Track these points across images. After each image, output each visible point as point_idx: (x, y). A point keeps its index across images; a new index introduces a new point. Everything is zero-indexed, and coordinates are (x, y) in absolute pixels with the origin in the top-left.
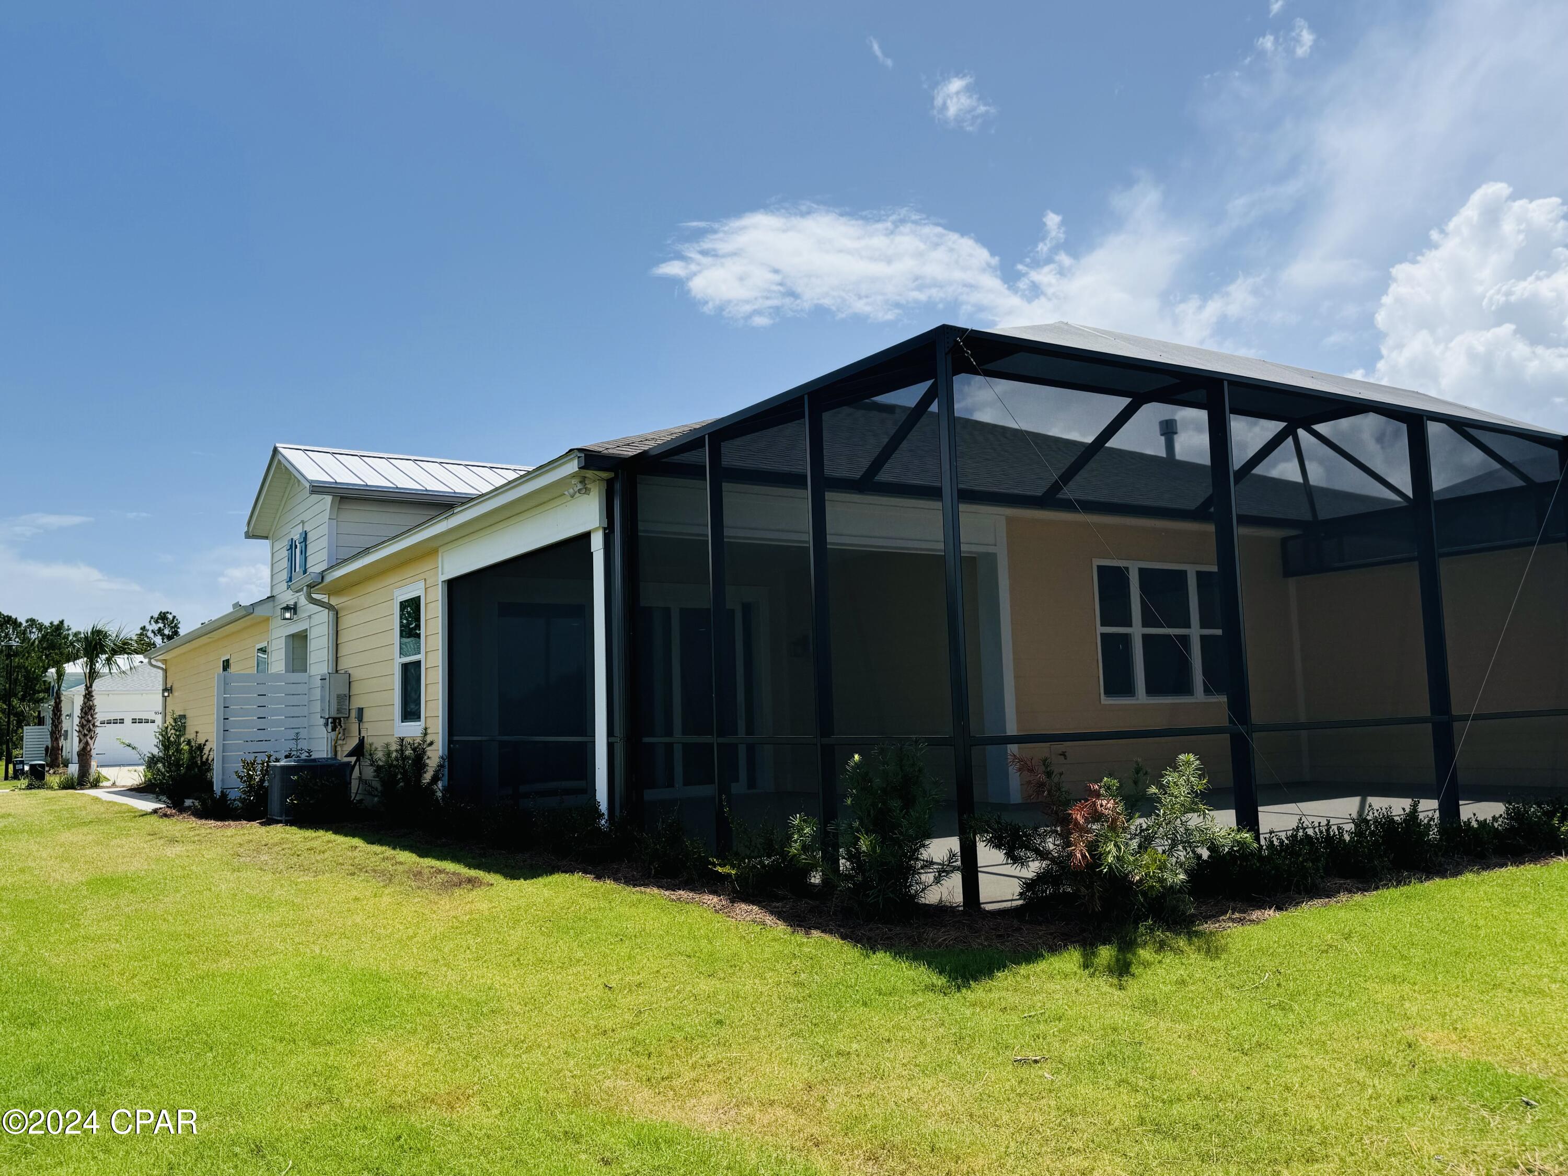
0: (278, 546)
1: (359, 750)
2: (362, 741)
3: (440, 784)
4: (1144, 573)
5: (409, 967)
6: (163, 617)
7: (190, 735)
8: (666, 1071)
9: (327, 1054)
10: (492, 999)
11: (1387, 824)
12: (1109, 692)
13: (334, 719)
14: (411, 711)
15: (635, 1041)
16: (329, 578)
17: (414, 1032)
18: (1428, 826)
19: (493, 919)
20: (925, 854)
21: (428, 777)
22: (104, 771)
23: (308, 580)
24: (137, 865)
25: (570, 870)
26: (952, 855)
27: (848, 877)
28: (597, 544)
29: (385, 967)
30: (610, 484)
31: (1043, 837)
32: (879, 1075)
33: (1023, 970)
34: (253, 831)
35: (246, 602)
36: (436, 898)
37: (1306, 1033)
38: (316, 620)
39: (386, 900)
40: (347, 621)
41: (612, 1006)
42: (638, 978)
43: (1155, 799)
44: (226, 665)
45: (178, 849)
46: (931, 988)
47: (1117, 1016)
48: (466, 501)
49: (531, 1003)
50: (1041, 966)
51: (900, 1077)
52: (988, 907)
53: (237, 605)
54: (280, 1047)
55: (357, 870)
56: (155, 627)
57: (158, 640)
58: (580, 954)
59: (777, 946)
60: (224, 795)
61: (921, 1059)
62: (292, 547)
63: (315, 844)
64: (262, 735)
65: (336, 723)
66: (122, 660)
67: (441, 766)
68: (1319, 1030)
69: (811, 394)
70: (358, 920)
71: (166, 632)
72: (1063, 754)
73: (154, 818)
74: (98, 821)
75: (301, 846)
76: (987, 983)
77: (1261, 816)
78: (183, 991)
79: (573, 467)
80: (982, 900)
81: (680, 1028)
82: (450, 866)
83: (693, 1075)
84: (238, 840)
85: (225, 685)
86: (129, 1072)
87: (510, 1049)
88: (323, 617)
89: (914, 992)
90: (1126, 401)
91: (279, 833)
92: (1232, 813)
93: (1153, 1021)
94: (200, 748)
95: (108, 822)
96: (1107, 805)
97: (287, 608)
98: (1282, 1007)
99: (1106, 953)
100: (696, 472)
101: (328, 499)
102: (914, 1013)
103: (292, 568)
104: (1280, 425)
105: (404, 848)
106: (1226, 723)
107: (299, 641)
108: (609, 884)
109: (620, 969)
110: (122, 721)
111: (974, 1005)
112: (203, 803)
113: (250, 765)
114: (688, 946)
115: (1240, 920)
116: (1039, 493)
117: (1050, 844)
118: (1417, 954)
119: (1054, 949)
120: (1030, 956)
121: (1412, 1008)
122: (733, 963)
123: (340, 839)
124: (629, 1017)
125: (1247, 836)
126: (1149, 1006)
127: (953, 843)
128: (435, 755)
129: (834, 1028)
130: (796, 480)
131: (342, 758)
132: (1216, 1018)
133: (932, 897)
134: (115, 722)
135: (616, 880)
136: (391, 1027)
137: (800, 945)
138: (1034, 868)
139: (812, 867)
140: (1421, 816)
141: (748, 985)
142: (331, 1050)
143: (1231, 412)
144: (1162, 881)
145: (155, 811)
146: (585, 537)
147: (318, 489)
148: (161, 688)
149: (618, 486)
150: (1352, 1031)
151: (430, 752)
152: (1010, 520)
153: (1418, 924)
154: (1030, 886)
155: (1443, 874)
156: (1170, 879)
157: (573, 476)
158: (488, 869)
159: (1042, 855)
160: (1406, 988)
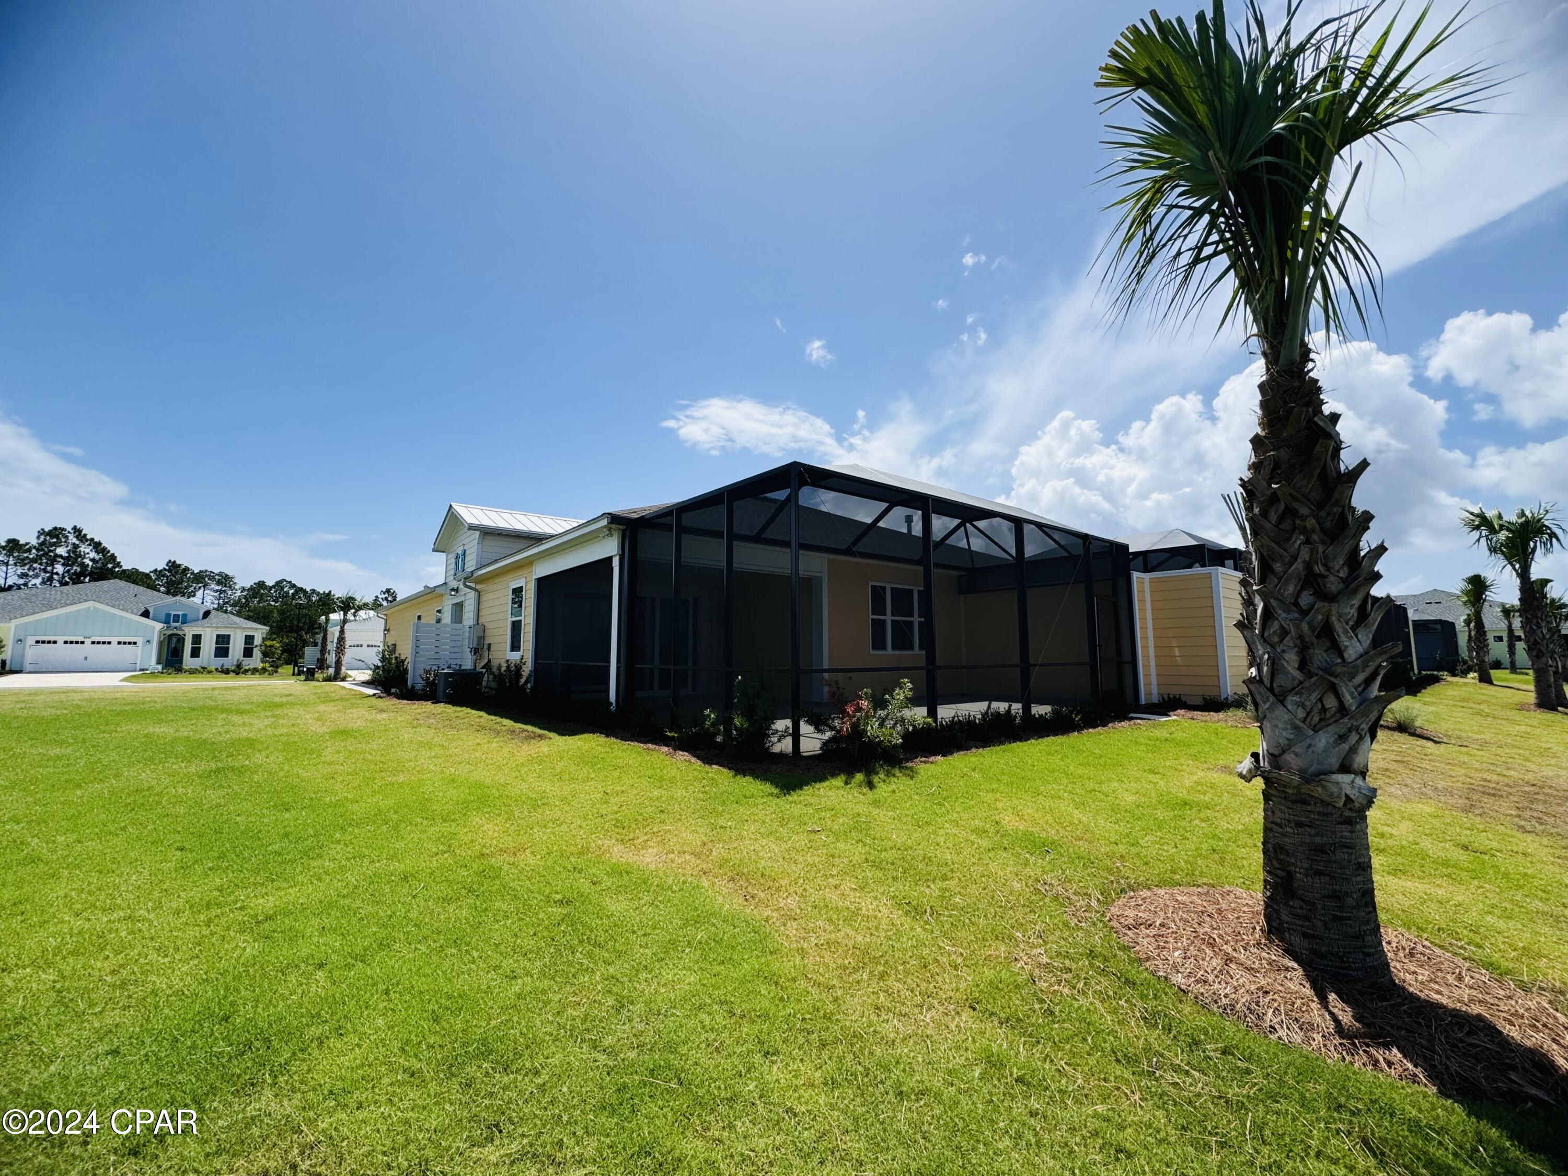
0: (450, 556)
1: (488, 666)
2: (489, 661)
3: (529, 685)
4: (893, 590)
5: (502, 781)
6: (388, 591)
7: (397, 652)
8: (632, 836)
9: (451, 826)
10: (543, 798)
11: (997, 714)
12: (874, 648)
13: (475, 649)
14: (515, 646)
15: (617, 820)
16: (475, 575)
17: (499, 815)
18: (1016, 717)
19: (550, 756)
20: (773, 727)
21: (523, 681)
22: (349, 672)
23: (465, 575)
24: (360, 723)
25: (593, 732)
26: (787, 728)
27: (735, 739)
28: (616, 562)
29: (488, 781)
30: (624, 532)
31: (833, 719)
32: (740, 838)
33: (817, 785)
34: (429, 706)
35: (431, 586)
36: (520, 744)
37: (950, 817)
38: (468, 596)
39: (494, 745)
40: (483, 598)
41: (606, 802)
42: (623, 789)
43: (887, 701)
44: (419, 617)
45: (384, 715)
46: (771, 794)
47: (859, 808)
48: (550, 537)
49: (563, 799)
50: (827, 783)
51: (750, 839)
52: (804, 754)
53: (426, 587)
54: (425, 822)
55: (481, 728)
56: (384, 596)
57: (385, 603)
58: (593, 775)
59: (696, 773)
60: (413, 687)
61: (762, 831)
62: (457, 557)
63: (460, 714)
64: (436, 656)
65: (476, 651)
66: (362, 613)
67: (530, 676)
68: (955, 815)
69: (728, 492)
70: (478, 755)
71: (390, 599)
72: (850, 678)
73: (374, 698)
74: (342, 699)
75: (452, 715)
76: (800, 792)
77: (939, 710)
78: (375, 792)
79: (604, 522)
80: (801, 750)
81: (641, 814)
82: (530, 728)
83: (646, 838)
84: (419, 711)
85: (417, 628)
86: (338, 836)
87: (550, 825)
88: (472, 595)
89: (763, 797)
90: (886, 505)
91: (441, 708)
92: (925, 708)
93: (877, 811)
94: (403, 661)
95: (346, 700)
96: (864, 704)
97: (453, 590)
98: (939, 804)
99: (859, 777)
100: (669, 528)
101: (478, 533)
102: (761, 807)
103: (457, 568)
104: (959, 521)
105: (506, 718)
106: (924, 665)
107: (459, 607)
108: (613, 740)
109: (613, 783)
110: (361, 646)
111: (791, 803)
112: (401, 690)
113: (428, 672)
114: (650, 772)
115: (925, 762)
116: (844, 547)
117: (837, 723)
118: (1005, 779)
119: (834, 775)
120: (822, 779)
121: (1000, 805)
122: (673, 781)
123: (474, 712)
124: (615, 808)
125: (929, 720)
126: (876, 803)
127: (788, 723)
128: (527, 669)
129: (721, 814)
130: (719, 535)
131: (478, 669)
132: (908, 810)
133: (777, 749)
134: (358, 646)
135: (617, 738)
136: (487, 812)
137: (708, 773)
138: (828, 735)
139: (718, 733)
140: (1013, 712)
141: (679, 793)
142: (454, 824)
143: (933, 512)
144: (890, 742)
145: (374, 695)
146: (609, 560)
147: (472, 528)
148: (383, 628)
149: (628, 534)
150: (971, 816)
151: (524, 667)
152: (829, 560)
153: (1007, 764)
154: (825, 744)
155: (1021, 740)
156: (894, 741)
157: (604, 527)
158: (550, 730)
159: (832, 728)
160: (998, 795)
